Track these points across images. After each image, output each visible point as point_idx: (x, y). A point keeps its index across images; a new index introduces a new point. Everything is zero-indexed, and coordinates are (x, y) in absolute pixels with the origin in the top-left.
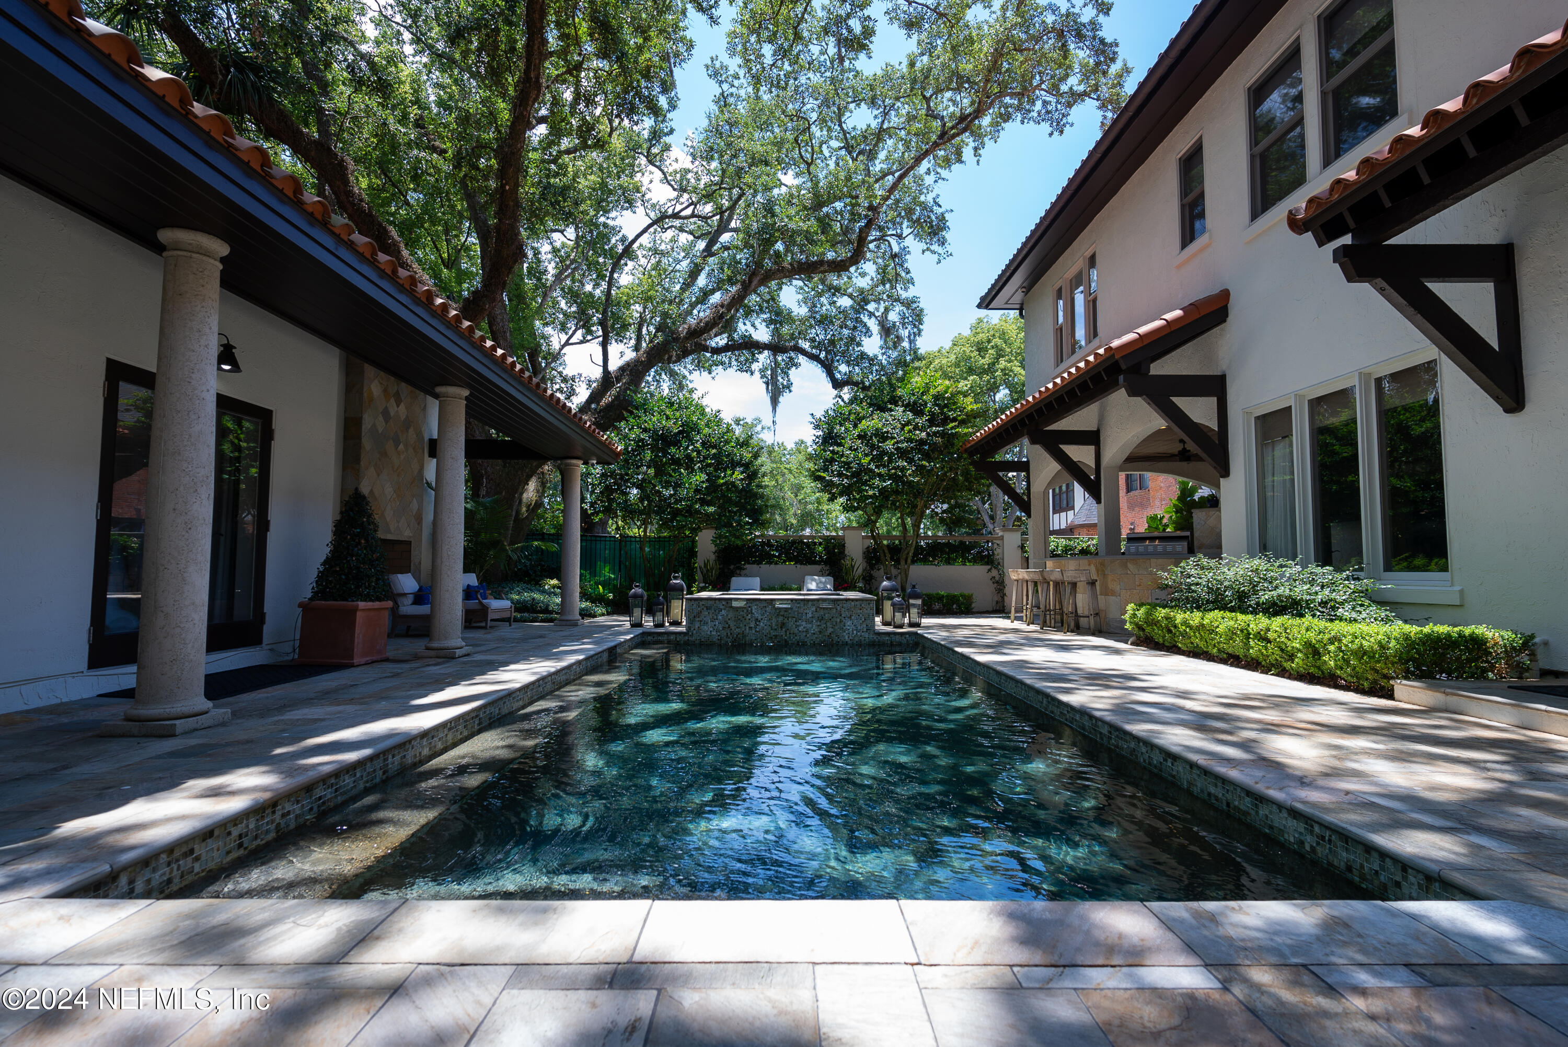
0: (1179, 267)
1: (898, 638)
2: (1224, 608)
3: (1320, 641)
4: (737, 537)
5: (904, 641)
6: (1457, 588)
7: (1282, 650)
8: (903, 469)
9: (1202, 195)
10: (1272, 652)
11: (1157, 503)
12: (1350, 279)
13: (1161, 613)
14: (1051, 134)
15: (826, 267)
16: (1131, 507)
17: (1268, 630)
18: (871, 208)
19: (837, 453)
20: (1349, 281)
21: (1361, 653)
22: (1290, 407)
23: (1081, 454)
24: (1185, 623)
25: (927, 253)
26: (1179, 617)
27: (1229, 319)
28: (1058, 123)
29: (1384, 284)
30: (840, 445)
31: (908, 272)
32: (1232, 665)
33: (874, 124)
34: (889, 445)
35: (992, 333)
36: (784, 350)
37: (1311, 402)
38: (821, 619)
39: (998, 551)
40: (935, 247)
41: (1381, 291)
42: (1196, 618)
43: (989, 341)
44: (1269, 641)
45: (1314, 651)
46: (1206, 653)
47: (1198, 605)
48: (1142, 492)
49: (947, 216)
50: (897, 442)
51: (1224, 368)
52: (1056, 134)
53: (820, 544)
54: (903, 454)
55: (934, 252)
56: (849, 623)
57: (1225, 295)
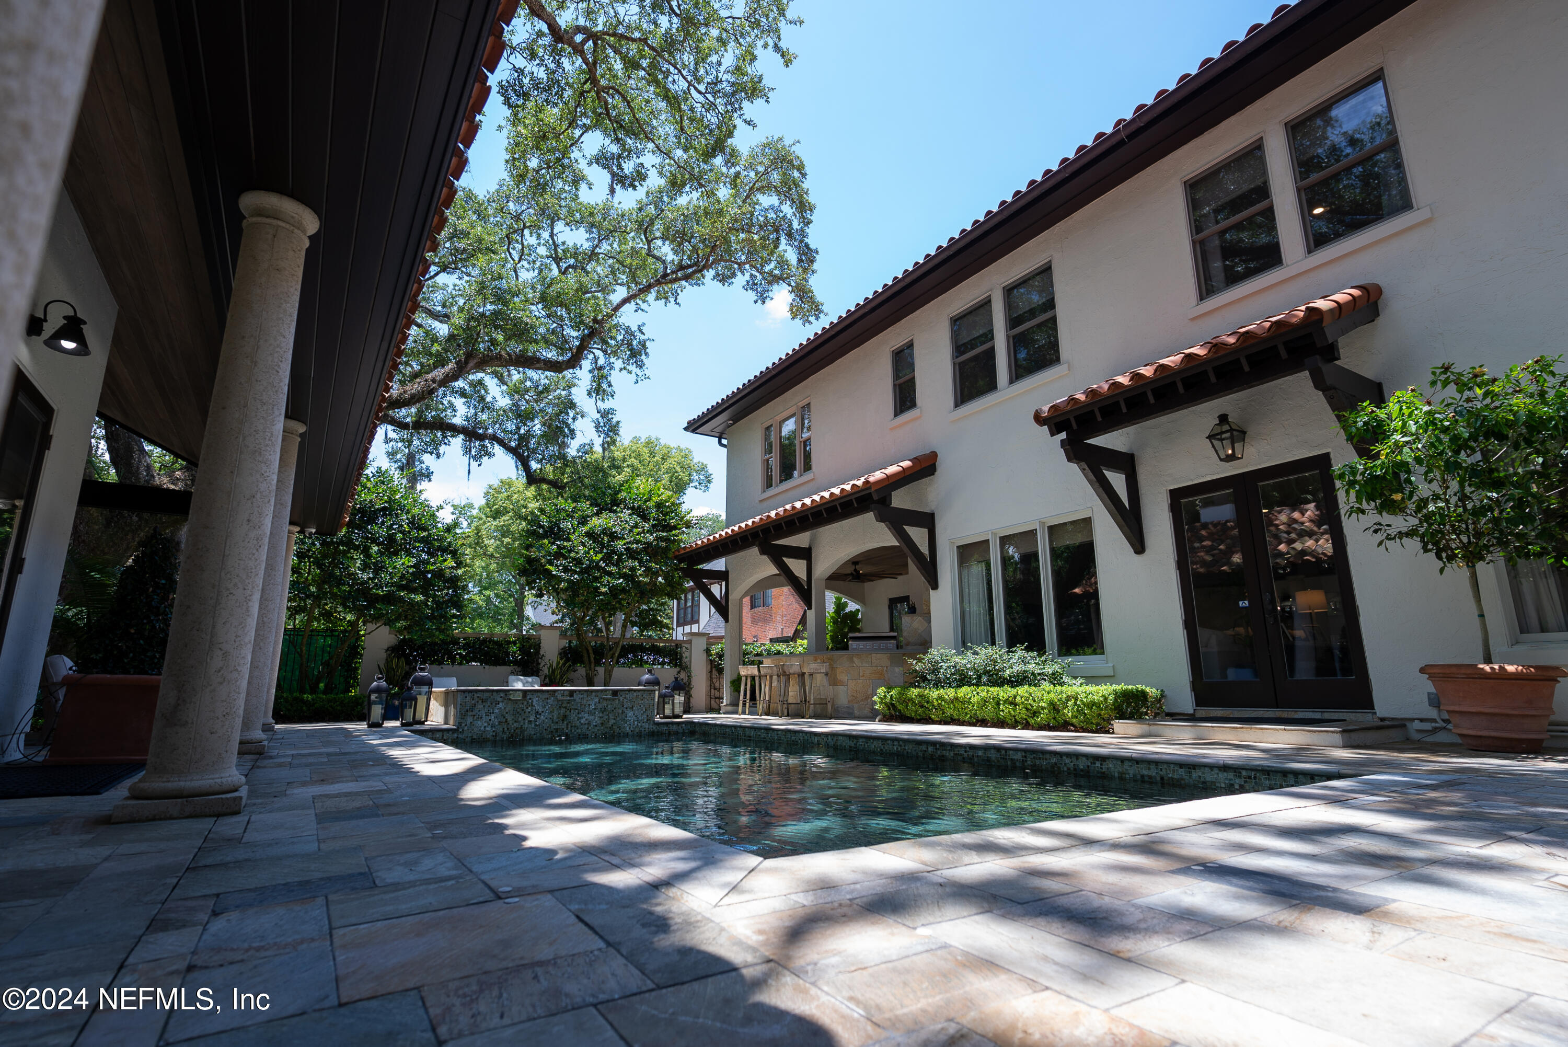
0: (891, 429)
1: (675, 727)
2: (970, 685)
3: (1060, 700)
4: (442, 631)
5: (681, 731)
6: (1110, 665)
7: (1027, 709)
8: (633, 569)
9: (912, 380)
10: (1021, 713)
11: (779, 619)
12: (1069, 460)
13: (914, 692)
14: (756, 302)
15: (542, 364)
16: (755, 621)
17: (1015, 697)
18: (595, 320)
19: (564, 548)
20: (1069, 461)
21: (1092, 704)
22: (988, 540)
23: (798, 567)
24: (940, 697)
25: (624, 372)
26: (934, 694)
27: (936, 473)
28: (762, 295)
29: (1086, 467)
30: (568, 540)
31: (610, 386)
32: (980, 726)
33: (587, 245)
34: (620, 545)
35: (628, 452)
36: (481, 438)
37: (1000, 538)
38: (603, 710)
39: (685, 655)
40: (632, 367)
41: (1083, 470)
42: (950, 693)
43: (624, 460)
44: (1016, 705)
45: (1054, 707)
46: (959, 720)
47: (946, 683)
48: (765, 609)
49: (648, 344)
50: (627, 543)
51: (933, 508)
52: (759, 302)
53: (514, 643)
54: (632, 555)
55: (630, 372)
56: (630, 714)
57: (934, 456)
